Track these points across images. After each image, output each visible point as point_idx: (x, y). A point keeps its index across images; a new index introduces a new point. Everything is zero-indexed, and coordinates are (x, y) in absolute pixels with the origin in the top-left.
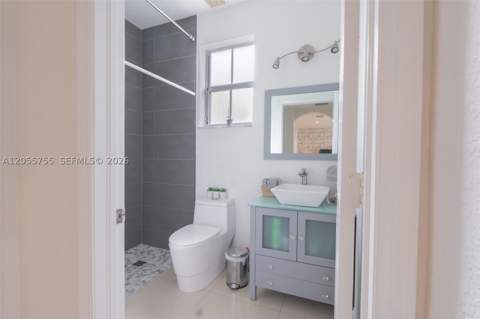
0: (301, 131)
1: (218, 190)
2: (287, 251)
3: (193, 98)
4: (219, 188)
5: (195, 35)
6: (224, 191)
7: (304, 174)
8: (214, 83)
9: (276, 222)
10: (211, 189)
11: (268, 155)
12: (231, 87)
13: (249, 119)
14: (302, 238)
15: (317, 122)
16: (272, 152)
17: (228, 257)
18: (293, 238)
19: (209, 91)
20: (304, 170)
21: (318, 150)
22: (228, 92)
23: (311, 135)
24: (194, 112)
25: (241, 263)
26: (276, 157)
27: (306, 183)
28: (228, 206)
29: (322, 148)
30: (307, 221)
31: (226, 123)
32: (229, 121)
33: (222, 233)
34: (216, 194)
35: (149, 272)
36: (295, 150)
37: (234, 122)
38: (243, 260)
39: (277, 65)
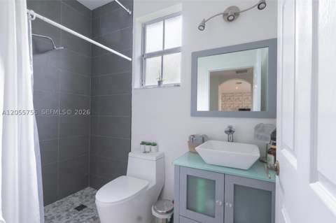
0: (224, 95)
1: (149, 144)
2: (214, 217)
3: (130, 63)
4: (152, 142)
5: (132, 9)
6: (155, 145)
7: (230, 131)
8: (148, 50)
9: (201, 184)
10: (143, 143)
11: (195, 113)
12: (162, 53)
13: (178, 81)
14: (230, 205)
15: (237, 88)
16: (198, 110)
17: (154, 213)
18: (219, 202)
19: (144, 57)
20: (230, 127)
21: (238, 108)
22: (160, 58)
23: (232, 98)
24: (130, 75)
25: (167, 219)
26: (203, 114)
27: (231, 140)
28: (157, 160)
29: (241, 108)
30: (235, 185)
31: (157, 84)
32: (160, 82)
33: (150, 187)
34: (148, 147)
35: (85, 218)
36: (220, 109)
37: (164, 83)
38: (168, 217)
39: (202, 26)
